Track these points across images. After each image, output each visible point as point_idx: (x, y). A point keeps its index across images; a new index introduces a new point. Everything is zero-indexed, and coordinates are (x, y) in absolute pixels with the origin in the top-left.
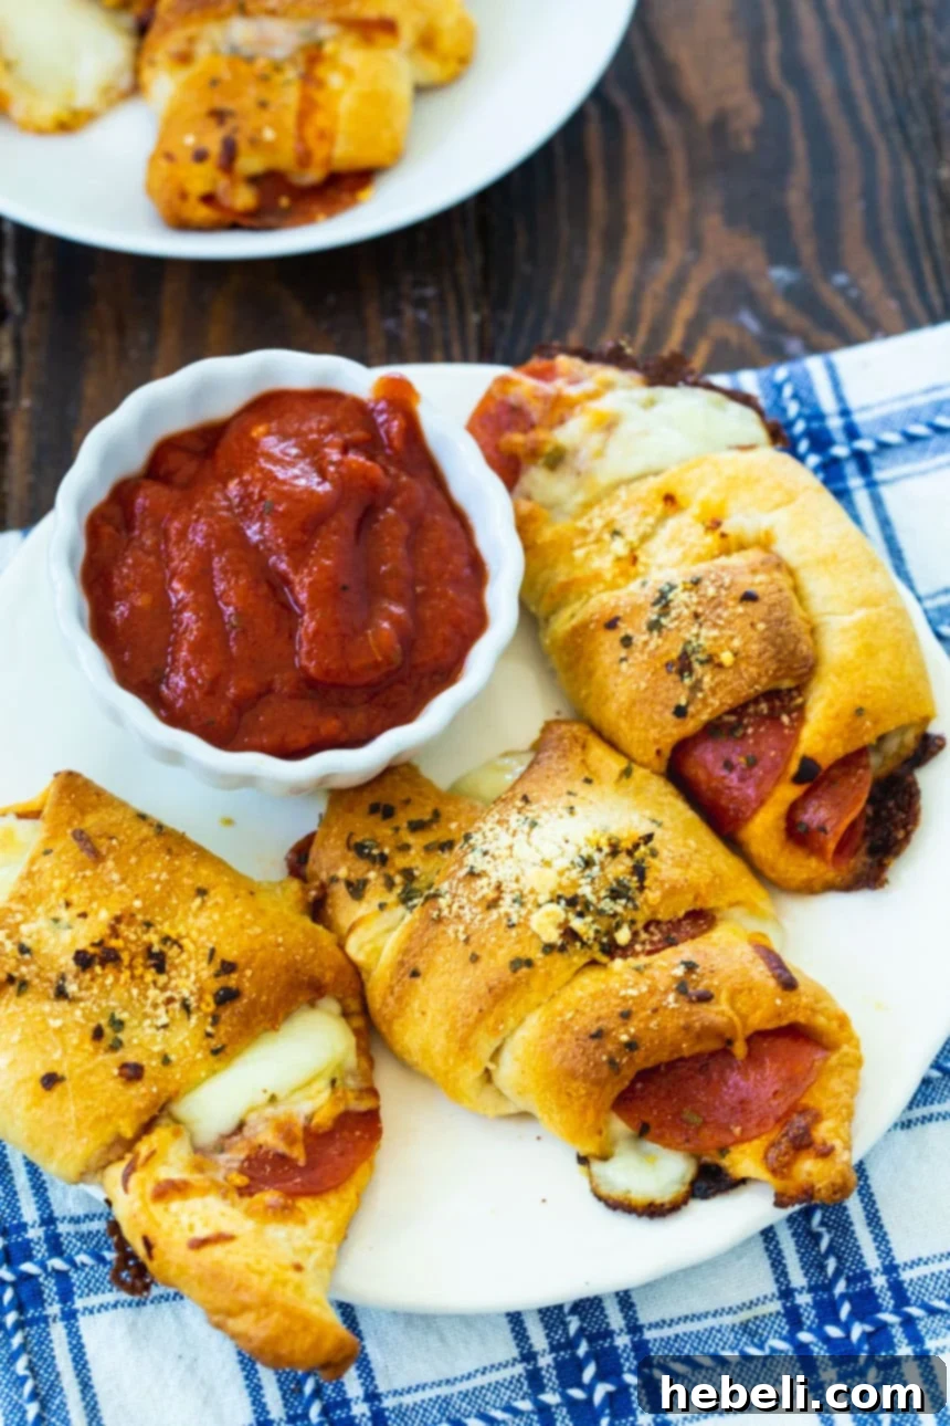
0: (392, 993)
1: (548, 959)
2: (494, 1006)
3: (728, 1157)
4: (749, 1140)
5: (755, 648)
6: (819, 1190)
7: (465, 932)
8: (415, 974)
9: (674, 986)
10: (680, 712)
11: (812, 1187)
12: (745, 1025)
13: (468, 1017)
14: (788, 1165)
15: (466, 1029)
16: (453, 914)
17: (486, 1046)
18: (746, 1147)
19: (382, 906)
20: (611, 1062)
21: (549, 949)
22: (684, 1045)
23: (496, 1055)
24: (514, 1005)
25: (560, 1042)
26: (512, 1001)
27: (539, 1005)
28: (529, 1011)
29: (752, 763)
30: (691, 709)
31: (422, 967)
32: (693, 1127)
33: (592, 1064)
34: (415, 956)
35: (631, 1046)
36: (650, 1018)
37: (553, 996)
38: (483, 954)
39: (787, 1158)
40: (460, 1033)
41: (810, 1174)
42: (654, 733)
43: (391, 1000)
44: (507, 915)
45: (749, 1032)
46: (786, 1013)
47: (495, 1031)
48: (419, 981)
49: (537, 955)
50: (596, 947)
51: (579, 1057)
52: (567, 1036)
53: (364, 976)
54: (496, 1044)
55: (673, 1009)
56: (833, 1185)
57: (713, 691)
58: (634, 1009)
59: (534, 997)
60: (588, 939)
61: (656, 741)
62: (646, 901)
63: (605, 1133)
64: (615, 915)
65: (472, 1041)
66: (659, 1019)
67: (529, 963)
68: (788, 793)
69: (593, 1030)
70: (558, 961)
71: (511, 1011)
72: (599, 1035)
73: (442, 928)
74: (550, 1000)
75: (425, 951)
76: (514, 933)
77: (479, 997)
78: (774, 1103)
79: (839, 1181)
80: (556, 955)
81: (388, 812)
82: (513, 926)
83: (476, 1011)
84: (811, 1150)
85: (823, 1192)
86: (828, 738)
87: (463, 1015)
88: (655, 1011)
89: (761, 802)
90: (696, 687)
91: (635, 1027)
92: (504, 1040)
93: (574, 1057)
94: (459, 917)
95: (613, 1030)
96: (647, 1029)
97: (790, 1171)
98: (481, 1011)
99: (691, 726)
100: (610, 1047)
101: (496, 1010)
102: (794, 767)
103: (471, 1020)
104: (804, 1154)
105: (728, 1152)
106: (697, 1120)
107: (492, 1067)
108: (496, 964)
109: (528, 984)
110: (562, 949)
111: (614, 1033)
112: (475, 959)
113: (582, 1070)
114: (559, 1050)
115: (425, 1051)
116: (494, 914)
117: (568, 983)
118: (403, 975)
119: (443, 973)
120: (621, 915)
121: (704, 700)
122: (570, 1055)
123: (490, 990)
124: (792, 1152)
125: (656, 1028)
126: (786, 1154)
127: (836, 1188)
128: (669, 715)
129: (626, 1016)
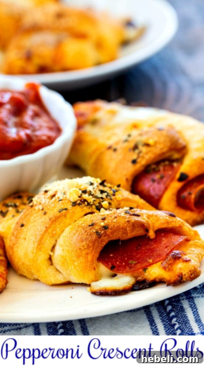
0: (13, 235)
1: (74, 208)
2: (51, 225)
3: (147, 271)
4: (156, 263)
5: (162, 139)
6: (185, 275)
7: (42, 207)
8: (22, 225)
9: (124, 211)
10: (134, 162)
11: (182, 274)
12: (154, 227)
13: (41, 231)
14: (171, 264)
15: (40, 236)
16: (38, 203)
17: (48, 243)
18: (155, 265)
19: (13, 216)
20: (97, 232)
21: (74, 204)
22: (128, 229)
23: (53, 248)
24: (59, 224)
25: (77, 231)
26: (59, 222)
27: (70, 224)
28: (66, 227)
29: (162, 178)
30: (139, 160)
31: (25, 223)
32: (133, 264)
33: (89, 234)
34: (22, 219)
35: (105, 228)
36: (114, 219)
37: (75, 221)
38: (48, 211)
39: (170, 262)
40: (38, 238)
41: (180, 269)
42: (125, 172)
43: (13, 238)
44: (59, 198)
45: (156, 229)
46: (171, 223)
47: (53, 236)
48: (24, 228)
49: (69, 207)
50: (94, 207)
51: (84, 233)
52: (80, 229)
53: (5, 240)
54: (53, 242)
55: (123, 217)
56: (190, 271)
57: (147, 153)
58: (107, 217)
59: (67, 221)
60: (91, 202)
61: (125, 175)
62: (115, 198)
63: (97, 270)
64: (102, 198)
65: (43, 241)
66: (117, 219)
67: (66, 209)
68: (176, 185)
69: (90, 224)
70: (78, 209)
71: (58, 226)
72: (93, 225)
73: (33, 208)
74: (74, 222)
75: (27, 217)
76: (61, 202)
77: (46, 223)
78: (166, 250)
79: (193, 268)
80: (77, 207)
81: (20, 197)
82: (61, 200)
83: (44, 228)
84: (181, 259)
85: (186, 275)
86: (191, 166)
87: (39, 232)
88: (116, 217)
89: (166, 189)
90: (140, 152)
91: (107, 221)
92: (56, 241)
93: (82, 234)
94: (40, 204)
95: (99, 223)
96: (112, 222)
97: (171, 267)
98: (46, 227)
99: (138, 166)
100: (97, 228)
101: (52, 226)
102: (178, 176)
103: (43, 232)
104: (177, 261)
105: (147, 269)
106: (134, 262)
107: (51, 254)
108: (53, 212)
109: (65, 216)
110: (79, 204)
111: (98, 224)
112: (45, 213)
113: (85, 237)
114: (76, 234)
115: (26, 254)
116: (54, 199)
117: (82, 217)
118: (18, 227)
119: (33, 222)
120: (105, 199)
121: (143, 157)
122: (81, 233)
123: (50, 219)
124: (172, 260)
125: (116, 222)
126: (170, 260)
127: (192, 272)
128: (130, 164)
129: (104, 219)
